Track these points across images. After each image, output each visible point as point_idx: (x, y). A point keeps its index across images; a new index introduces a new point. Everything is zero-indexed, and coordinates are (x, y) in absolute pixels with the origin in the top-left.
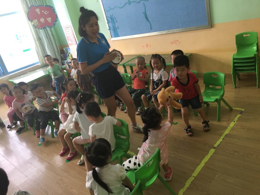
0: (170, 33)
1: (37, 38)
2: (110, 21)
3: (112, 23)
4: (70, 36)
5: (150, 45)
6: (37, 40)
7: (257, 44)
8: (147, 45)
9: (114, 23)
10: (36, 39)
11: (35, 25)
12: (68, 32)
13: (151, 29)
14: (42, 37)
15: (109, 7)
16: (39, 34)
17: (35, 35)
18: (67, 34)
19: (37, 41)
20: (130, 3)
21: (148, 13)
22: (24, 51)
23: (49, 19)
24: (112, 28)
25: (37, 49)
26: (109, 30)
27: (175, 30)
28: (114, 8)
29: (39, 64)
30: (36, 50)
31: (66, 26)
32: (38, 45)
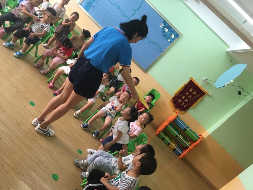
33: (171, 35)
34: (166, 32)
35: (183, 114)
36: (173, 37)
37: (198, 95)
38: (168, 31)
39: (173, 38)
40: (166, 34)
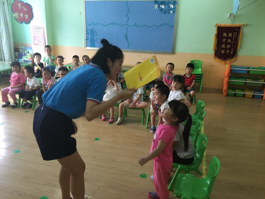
2: (90, 32)
3: (91, 35)
4: (38, 37)
7: (201, 68)
11: (16, 18)
12: (38, 33)
13: (129, 47)
15: (92, 22)
18: (35, 34)
20: (114, 24)
21: (129, 35)
24: (90, 39)
26: (86, 40)
31: (38, 26)
33: (169, 7)
34: (164, 8)
35: (235, 60)
36: (172, 6)
37: (235, 34)
38: (164, 6)
39: (173, 8)
40: (165, 10)
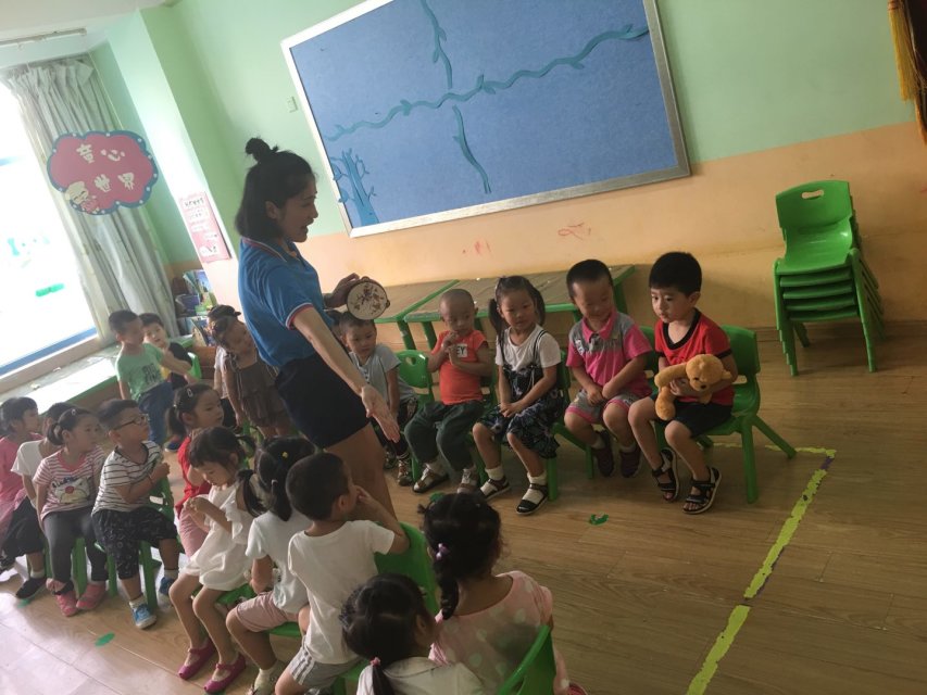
0: (552, 199)
1: (85, 246)
2: (344, 170)
3: (350, 176)
4: (204, 231)
5: (488, 246)
6: (88, 253)
7: (852, 220)
8: (478, 246)
9: (359, 179)
10: (83, 250)
11: (78, 202)
12: (199, 218)
13: (488, 190)
14: (104, 240)
15: (338, 126)
16: (92, 229)
17: (80, 233)
18: (193, 223)
19: (86, 257)
20: (406, 107)
21: (472, 139)
22: (40, 294)
23: (128, 179)
24: (352, 196)
25: (85, 283)
26: (340, 201)
27: (569, 191)
28: (353, 129)
29: (96, 336)
30: (84, 289)
31: (190, 197)
32: (92, 271)
